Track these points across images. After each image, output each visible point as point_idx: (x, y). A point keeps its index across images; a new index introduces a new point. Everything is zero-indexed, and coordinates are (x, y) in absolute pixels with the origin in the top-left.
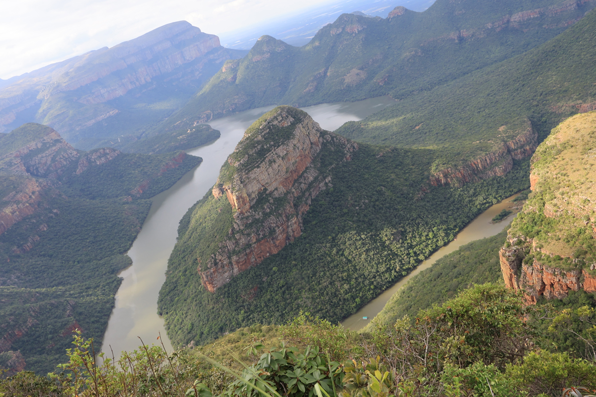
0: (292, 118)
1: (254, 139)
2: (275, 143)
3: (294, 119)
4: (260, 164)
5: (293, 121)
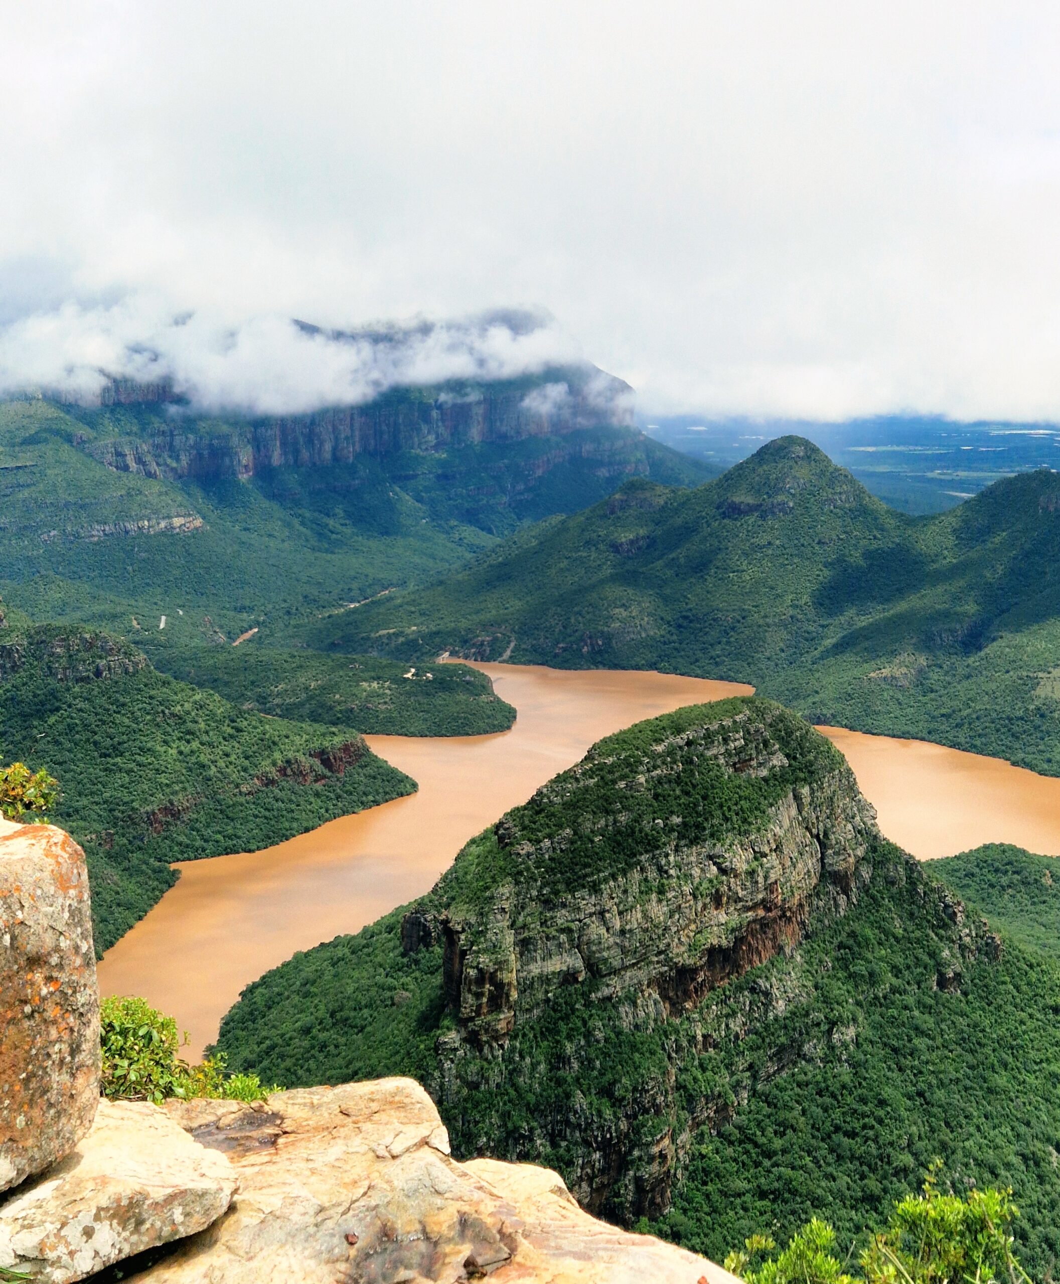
0: (780, 756)
1: (614, 782)
2: (685, 824)
3: (786, 762)
4: (606, 880)
5: (782, 767)
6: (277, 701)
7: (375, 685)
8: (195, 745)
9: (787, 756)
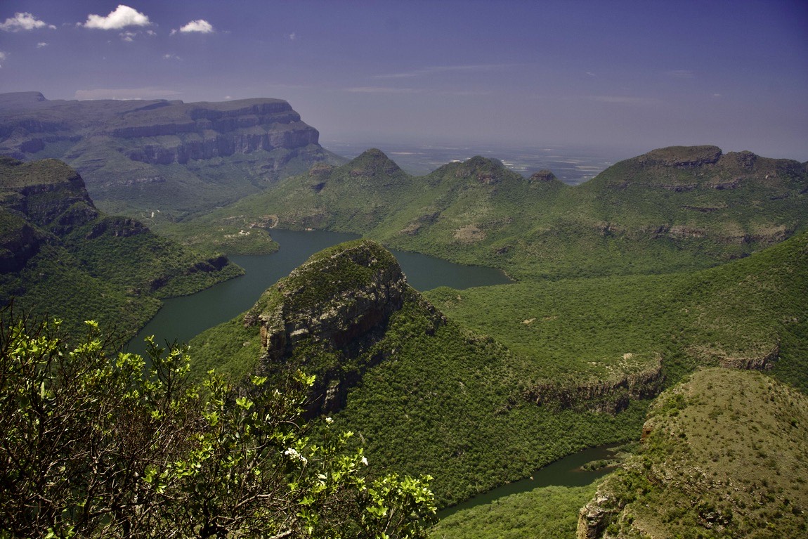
2: (343, 283)
3: (377, 261)
5: (375, 263)
6: (194, 242)
7: (229, 236)
8: (167, 258)
9: (377, 259)
